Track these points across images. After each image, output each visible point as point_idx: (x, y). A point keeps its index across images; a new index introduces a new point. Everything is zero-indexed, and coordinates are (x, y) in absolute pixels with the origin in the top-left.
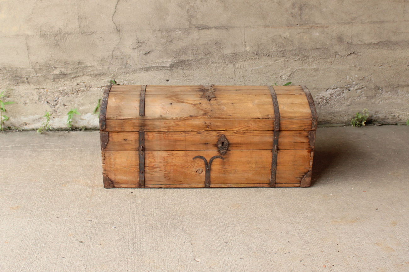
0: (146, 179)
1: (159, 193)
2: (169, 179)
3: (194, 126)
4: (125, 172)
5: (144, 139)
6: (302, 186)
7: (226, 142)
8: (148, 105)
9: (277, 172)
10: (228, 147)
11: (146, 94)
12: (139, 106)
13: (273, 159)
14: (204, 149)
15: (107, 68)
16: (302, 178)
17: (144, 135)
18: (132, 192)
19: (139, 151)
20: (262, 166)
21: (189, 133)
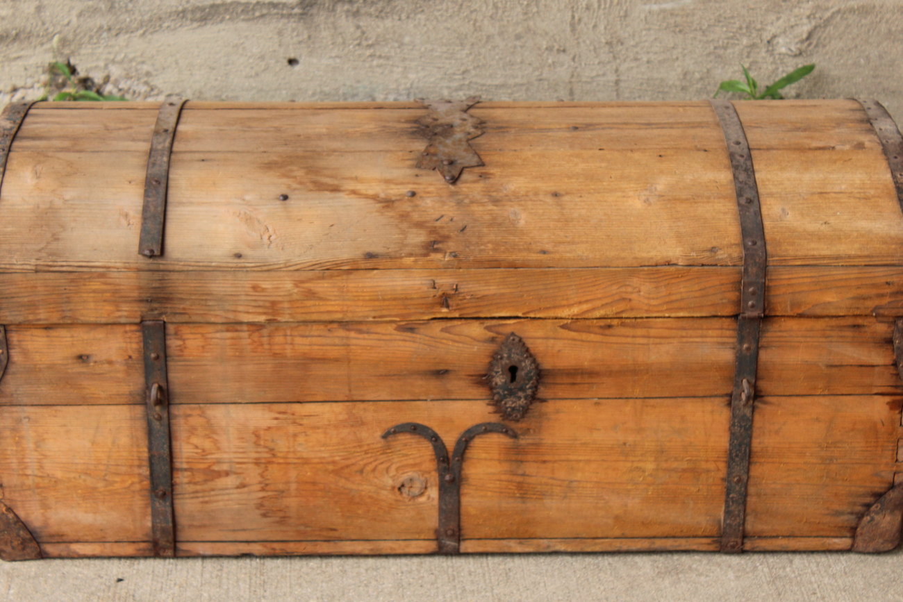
0: (183, 521)
1: (238, 581)
2: (283, 521)
3: (384, 300)
4: (89, 495)
5: (164, 356)
6: (861, 549)
7: (527, 364)
8: (181, 203)
9: (752, 490)
10: (536, 388)
11: (175, 149)
12: (140, 208)
13: (733, 435)
14: (432, 397)
15: (32, 10)
16: (860, 516)
17: (165, 340)
18: (120, 580)
19: (145, 404)
20: (685, 465)
21: (364, 327)
